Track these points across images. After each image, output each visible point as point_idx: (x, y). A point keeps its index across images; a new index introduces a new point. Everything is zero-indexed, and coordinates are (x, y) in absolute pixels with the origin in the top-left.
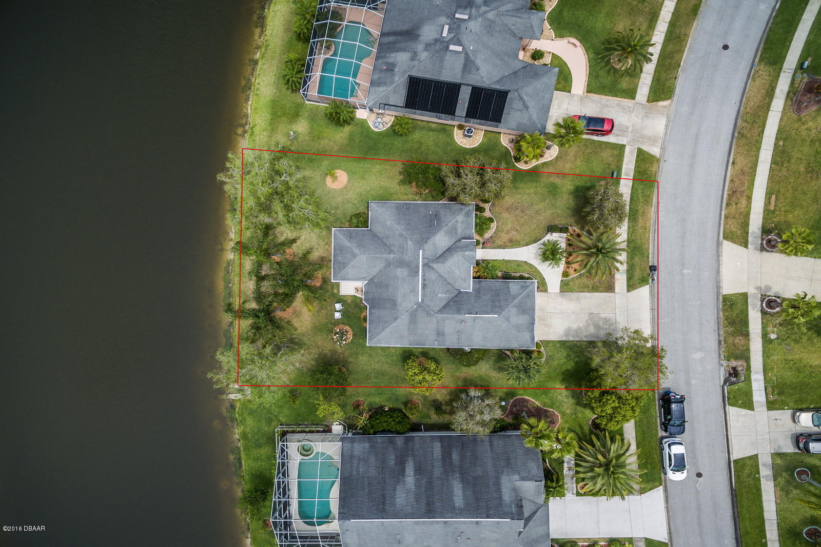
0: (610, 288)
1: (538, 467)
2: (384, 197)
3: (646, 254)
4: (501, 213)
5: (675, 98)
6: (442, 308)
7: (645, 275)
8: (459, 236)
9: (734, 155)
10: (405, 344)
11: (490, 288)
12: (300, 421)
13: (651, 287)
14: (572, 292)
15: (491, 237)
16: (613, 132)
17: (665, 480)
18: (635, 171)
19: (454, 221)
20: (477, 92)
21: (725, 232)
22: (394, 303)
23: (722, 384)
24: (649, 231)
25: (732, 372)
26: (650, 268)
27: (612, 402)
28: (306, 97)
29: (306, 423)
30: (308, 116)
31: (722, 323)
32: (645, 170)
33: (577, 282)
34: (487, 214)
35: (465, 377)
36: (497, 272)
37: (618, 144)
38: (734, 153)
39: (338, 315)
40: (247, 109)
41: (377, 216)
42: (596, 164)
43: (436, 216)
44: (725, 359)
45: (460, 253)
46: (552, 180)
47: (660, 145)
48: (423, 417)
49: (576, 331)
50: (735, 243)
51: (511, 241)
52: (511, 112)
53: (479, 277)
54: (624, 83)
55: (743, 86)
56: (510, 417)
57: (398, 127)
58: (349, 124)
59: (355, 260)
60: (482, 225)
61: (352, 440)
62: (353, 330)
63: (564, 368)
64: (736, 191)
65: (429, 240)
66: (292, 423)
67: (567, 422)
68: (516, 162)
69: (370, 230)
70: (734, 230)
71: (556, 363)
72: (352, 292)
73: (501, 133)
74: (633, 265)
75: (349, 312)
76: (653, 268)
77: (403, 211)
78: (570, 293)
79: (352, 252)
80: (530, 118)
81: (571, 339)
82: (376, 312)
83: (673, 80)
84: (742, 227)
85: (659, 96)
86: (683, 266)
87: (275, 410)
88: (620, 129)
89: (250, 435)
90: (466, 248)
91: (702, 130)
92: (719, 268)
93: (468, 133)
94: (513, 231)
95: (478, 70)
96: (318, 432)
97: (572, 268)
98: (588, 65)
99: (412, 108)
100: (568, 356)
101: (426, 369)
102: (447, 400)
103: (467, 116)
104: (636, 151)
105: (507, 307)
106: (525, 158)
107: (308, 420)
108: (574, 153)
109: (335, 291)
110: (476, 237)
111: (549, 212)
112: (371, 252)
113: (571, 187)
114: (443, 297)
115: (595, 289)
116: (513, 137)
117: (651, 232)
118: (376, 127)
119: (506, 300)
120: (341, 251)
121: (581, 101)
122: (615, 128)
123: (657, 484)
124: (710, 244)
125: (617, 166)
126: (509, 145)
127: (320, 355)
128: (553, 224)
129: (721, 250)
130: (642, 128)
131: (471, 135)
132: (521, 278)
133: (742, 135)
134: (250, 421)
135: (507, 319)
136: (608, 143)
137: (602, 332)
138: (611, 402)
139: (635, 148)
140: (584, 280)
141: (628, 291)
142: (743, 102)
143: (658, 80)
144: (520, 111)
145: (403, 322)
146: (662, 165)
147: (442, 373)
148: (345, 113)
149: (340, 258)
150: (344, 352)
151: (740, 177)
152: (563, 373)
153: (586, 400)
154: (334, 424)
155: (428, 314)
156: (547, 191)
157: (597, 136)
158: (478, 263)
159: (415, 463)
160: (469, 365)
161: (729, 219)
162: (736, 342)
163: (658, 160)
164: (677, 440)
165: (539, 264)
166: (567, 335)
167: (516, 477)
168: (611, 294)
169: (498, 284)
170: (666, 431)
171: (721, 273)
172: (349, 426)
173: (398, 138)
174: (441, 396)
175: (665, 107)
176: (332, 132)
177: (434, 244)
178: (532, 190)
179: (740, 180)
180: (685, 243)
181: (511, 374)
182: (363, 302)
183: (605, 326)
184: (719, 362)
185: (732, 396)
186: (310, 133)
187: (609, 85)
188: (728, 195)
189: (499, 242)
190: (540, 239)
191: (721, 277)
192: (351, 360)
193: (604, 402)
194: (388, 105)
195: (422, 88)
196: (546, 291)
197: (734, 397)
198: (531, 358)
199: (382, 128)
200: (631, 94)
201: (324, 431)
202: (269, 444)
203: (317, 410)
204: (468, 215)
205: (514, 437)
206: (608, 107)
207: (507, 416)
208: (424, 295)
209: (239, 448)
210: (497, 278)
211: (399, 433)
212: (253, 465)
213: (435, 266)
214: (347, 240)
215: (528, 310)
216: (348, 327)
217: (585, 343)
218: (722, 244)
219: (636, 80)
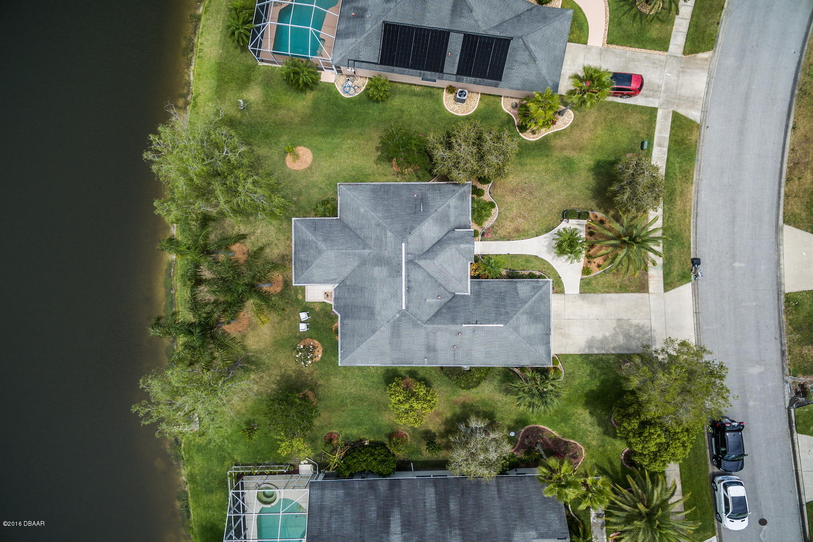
0: (643, 287)
1: (560, 519)
2: (357, 178)
3: (686, 244)
4: (503, 196)
5: (717, 49)
6: (432, 317)
7: (686, 270)
8: (452, 225)
9: (795, 118)
10: (387, 362)
11: (493, 290)
12: (260, 459)
13: (693, 285)
14: (595, 293)
15: (492, 227)
16: (642, 91)
17: (719, 529)
18: (671, 141)
19: (445, 205)
20: (470, 40)
21: (786, 215)
22: (371, 312)
23: (787, 405)
24: (690, 215)
25: (799, 390)
26: (693, 262)
27: (657, 438)
28: (258, 56)
29: (267, 462)
30: (262, 81)
31: (785, 328)
32: (683, 139)
33: (601, 280)
34: (487, 197)
35: (464, 402)
36: (501, 269)
37: (648, 108)
38: (795, 115)
39: (303, 327)
40: (189, 76)
41: (348, 201)
42: (621, 133)
43: (423, 200)
44: (790, 375)
45: (454, 246)
46: (566, 154)
47: (701, 108)
48: (412, 453)
49: (602, 342)
50: (798, 227)
51: (517, 230)
52: (515, 66)
53: (478, 277)
54: (654, 31)
55: (805, 30)
56: (522, 451)
57: (372, 89)
58: (312, 89)
59: (320, 258)
60: (480, 212)
61: (322, 486)
62: (323, 345)
63: (587, 389)
64: (798, 163)
65: (414, 231)
66: (249, 463)
67: (593, 457)
68: (522, 132)
69: (340, 219)
70: (797, 211)
71: (577, 382)
72: (321, 298)
73: (501, 96)
74: (671, 258)
75: (317, 322)
76: (696, 262)
77: (381, 194)
78: (592, 295)
79: (317, 247)
80: (539, 73)
81: (596, 352)
82: (349, 322)
83: (716, 26)
84: (807, 208)
85: (698, 47)
86: (734, 258)
87: (229, 446)
88: (650, 88)
89: (198, 477)
90: (461, 239)
91: (754, 87)
92: (779, 260)
93: (460, 96)
94: (520, 218)
95: (471, 11)
96: (282, 473)
97: (594, 262)
98: (608, 9)
99: (389, 65)
100: (592, 373)
101: (413, 394)
102: (442, 431)
103: (458, 74)
104: (671, 115)
105: (515, 314)
106: (534, 127)
107: (269, 459)
108: (593, 119)
109: (300, 297)
110: (474, 227)
111: (564, 194)
112: (341, 247)
113: (590, 162)
114: (433, 302)
115: (623, 289)
116: (517, 101)
117: (692, 216)
118: (347, 92)
119: (514, 305)
120: (304, 246)
121: (600, 54)
122: (644, 87)
123: (709, 533)
124: (767, 230)
125: (647, 135)
126: (513, 111)
127: (282, 376)
128: (569, 208)
129: (781, 237)
130: (677, 86)
131: (464, 98)
132: (531, 276)
133: (804, 93)
134: (198, 460)
135: (516, 329)
136: (636, 106)
137: (634, 343)
138: (655, 436)
139: (670, 112)
140: (610, 278)
141: (666, 290)
142: (805, 52)
143: (697, 27)
144: (526, 64)
145: (383, 335)
146: (704, 132)
147: (435, 399)
148: (306, 73)
149: (302, 256)
150: (312, 373)
151: (804, 145)
152: (586, 395)
153: (621, 433)
154: (302, 462)
155: (415, 325)
156: (560, 168)
157: (621, 97)
158: (476, 259)
159: (403, 516)
160: (468, 387)
161: (790, 197)
162: (804, 352)
163: (699, 127)
164: (734, 478)
165: (553, 259)
166: (590, 347)
167: (533, 533)
168: (643, 294)
169: (503, 284)
170: (719, 466)
171: (782, 266)
172: (320, 466)
173: (374, 105)
174: (434, 425)
175: (706, 59)
176: (292, 100)
177: (420, 236)
178: (542, 167)
179: (803, 148)
180: (736, 229)
181: (522, 399)
182: (333, 310)
183: (638, 335)
184: (783, 378)
185: (801, 421)
186: (264, 101)
187: (635, 34)
188: (789, 168)
189: (502, 232)
190: (553, 228)
191: (782, 271)
192: (321, 382)
193: (646, 437)
194: (359, 61)
195: (400, 37)
196: (562, 292)
197: (804, 422)
198: (547, 378)
199: (353, 94)
200: (662, 44)
201: (289, 473)
202: (222, 490)
203: (279, 447)
204: (462, 197)
205: (527, 478)
206: (635, 61)
207: (517, 450)
208: (408, 301)
209: (186, 493)
210: (502, 277)
211: (381, 475)
212: (203, 515)
213: (421, 263)
214: (311, 232)
215: (542, 317)
216: (316, 342)
217: (613, 357)
218: (782, 230)
219: (669, 27)
